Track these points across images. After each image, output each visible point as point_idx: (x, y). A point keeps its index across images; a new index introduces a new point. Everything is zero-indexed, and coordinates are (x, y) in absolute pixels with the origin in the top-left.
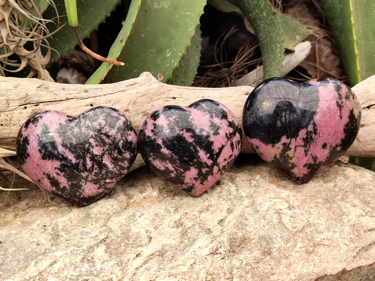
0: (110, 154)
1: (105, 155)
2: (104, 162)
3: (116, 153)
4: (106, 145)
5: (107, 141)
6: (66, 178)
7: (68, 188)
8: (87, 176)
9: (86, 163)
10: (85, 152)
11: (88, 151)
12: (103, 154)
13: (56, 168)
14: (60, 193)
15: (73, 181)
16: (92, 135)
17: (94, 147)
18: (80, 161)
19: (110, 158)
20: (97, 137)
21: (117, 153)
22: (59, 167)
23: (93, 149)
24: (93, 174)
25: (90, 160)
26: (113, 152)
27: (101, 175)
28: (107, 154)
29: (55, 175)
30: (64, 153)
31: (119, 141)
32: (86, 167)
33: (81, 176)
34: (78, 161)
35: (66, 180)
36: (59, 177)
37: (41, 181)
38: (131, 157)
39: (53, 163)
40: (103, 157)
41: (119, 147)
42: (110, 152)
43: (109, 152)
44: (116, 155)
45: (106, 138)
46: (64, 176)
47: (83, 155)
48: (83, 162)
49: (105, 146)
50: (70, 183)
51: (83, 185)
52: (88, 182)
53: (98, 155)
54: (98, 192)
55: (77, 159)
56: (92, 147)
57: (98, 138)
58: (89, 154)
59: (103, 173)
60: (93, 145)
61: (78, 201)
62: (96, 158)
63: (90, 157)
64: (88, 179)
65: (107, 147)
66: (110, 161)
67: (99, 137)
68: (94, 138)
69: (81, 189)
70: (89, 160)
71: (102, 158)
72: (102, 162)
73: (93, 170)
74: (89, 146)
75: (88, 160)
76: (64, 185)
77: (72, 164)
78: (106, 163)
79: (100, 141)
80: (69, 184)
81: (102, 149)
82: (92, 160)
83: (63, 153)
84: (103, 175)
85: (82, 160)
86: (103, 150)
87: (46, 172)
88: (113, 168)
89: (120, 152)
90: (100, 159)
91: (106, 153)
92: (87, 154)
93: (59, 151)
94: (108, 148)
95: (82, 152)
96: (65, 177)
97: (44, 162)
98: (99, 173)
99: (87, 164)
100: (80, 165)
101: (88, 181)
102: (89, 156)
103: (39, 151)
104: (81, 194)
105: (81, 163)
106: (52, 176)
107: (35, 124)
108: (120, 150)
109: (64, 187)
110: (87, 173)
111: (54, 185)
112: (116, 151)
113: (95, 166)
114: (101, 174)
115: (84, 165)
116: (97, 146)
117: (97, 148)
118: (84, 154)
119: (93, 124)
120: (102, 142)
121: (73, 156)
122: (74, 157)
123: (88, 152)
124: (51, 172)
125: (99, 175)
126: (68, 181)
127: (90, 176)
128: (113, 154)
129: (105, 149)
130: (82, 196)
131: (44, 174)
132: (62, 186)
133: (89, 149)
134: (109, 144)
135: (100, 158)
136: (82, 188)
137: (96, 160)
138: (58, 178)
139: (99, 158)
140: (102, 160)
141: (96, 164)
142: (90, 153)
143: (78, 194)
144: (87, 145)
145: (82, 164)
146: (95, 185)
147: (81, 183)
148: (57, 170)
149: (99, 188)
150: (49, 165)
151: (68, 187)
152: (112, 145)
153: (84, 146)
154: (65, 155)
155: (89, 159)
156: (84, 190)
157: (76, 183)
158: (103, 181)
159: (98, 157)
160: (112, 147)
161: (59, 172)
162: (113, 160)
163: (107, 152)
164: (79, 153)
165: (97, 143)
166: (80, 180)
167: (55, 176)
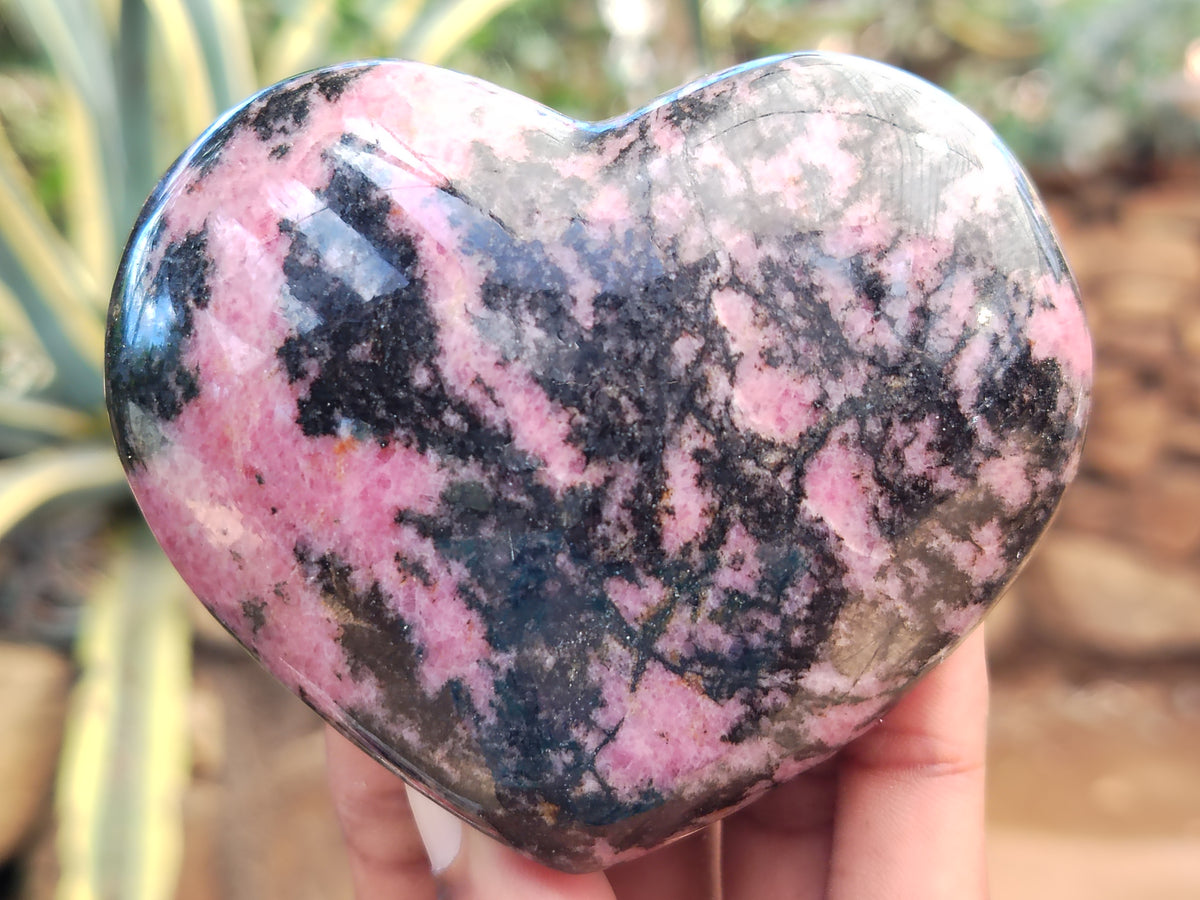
0: (872, 447)
1: (831, 452)
2: (810, 507)
3: (919, 445)
4: (846, 362)
5: (858, 323)
6: (474, 615)
7: (480, 704)
8: (660, 618)
9: (658, 495)
10: (659, 400)
11: (690, 396)
12: (814, 441)
13: (401, 517)
14: (411, 736)
15: (532, 645)
16: (734, 264)
17: (741, 370)
18: (609, 480)
19: (868, 480)
20: (777, 284)
21: (930, 446)
22: (430, 509)
23: (732, 382)
24: (711, 600)
25: (700, 481)
26: (900, 433)
27: (771, 624)
28: (844, 441)
29: (388, 576)
30: (489, 391)
31: (961, 344)
32: (656, 539)
33: (602, 604)
34: (594, 475)
35: (477, 635)
36: (422, 598)
37: (274, 615)
38: (1034, 495)
39: (385, 469)
40: (813, 468)
41: (956, 394)
42: (873, 427)
43: (862, 423)
44: (917, 461)
45: (850, 306)
46: (462, 590)
47: (643, 423)
48: (638, 491)
49: (837, 375)
50: (506, 660)
51: (614, 691)
52: (656, 673)
53: (771, 445)
54: (721, 764)
55: (589, 457)
56: (730, 366)
57: (787, 299)
58: (691, 423)
59: (787, 609)
60: (734, 349)
61: (549, 820)
62: (749, 467)
63: (699, 455)
64: (661, 646)
65: (851, 384)
66: (860, 510)
67: (791, 285)
68: (749, 289)
69: (591, 725)
70: (690, 481)
71: (800, 473)
72: (794, 512)
73: (712, 565)
74: (702, 355)
75: (680, 470)
76: (453, 672)
77: (543, 495)
78: (833, 524)
79: (799, 322)
80: (495, 668)
81: (810, 391)
82: (717, 480)
83: (474, 396)
84: (787, 623)
85: (629, 473)
86: (819, 404)
87: (321, 547)
88: (882, 573)
89: (955, 442)
90: (784, 480)
91: (836, 435)
92: (680, 420)
93: (448, 372)
94: (857, 393)
95: (640, 404)
96: (472, 603)
97: (313, 457)
98: (756, 604)
99: (670, 512)
100: (611, 511)
101: (660, 658)
102: (696, 442)
103: (280, 353)
104: (582, 764)
105: (619, 493)
106: (360, 581)
107: (279, 140)
108: (962, 420)
109: (455, 691)
110: (654, 592)
111: (372, 666)
112: (928, 428)
113: (738, 541)
114: (775, 610)
115: (646, 515)
116: (769, 359)
117: (768, 376)
118: (652, 416)
119: (754, 175)
120: (813, 335)
121: (559, 425)
122: (569, 440)
123: (688, 406)
124: (358, 543)
125: (754, 614)
126: (494, 641)
127: (681, 621)
128: (897, 452)
129: (836, 402)
130: (590, 785)
131: (301, 555)
132: (432, 679)
133: (701, 384)
134: (872, 361)
135: (787, 475)
136: (598, 715)
137: (749, 485)
138: (411, 603)
139: (778, 468)
140: (799, 493)
141: (744, 521)
142: (704, 415)
143: (561, 759)
144: (685, 349)
145: (626, 505)
146: (707, 705)
147: (594, 671)
148: (409, 533)
149: (735, 736)
150: (352, 488)
151: (482, 692)
152: (895, 371)
153: (665, 351)
154: (489, 412)
155: (693, 468)
156: (610, 736)
157: (558, 664)
158: (783, 677)
159: (772, 458)
160: (895, 383)
161: (426, 551)
162: (892, 503)
163: (850, 427)
164: (615, 404)
165: (772, 336)
166: (596, 644)
167: (386, 586)
